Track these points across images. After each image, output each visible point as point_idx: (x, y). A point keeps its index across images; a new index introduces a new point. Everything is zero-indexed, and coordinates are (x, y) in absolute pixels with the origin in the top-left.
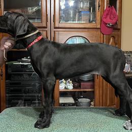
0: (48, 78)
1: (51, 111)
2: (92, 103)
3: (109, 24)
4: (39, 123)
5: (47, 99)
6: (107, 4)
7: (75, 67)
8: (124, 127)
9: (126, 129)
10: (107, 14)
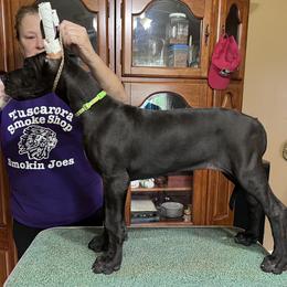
2: (187, 212)
3: (224, 71)
6: (222, 31)
10: (222, 52)
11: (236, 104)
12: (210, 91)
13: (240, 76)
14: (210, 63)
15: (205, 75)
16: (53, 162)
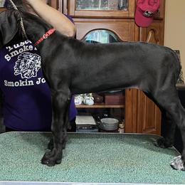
0: (59, 90)
1: (62, 140)
2: (121, 125)
3: (147, 12)
4: (47, 157)
5: (57, 120)
7: (104, 77)
8: (171, 166)
9: (174, 169)
11: (159, 38)
12: (137, 28)
13: (161, 17)
14: (136, 6)
15: (132, 15)
16: (39, 79)
